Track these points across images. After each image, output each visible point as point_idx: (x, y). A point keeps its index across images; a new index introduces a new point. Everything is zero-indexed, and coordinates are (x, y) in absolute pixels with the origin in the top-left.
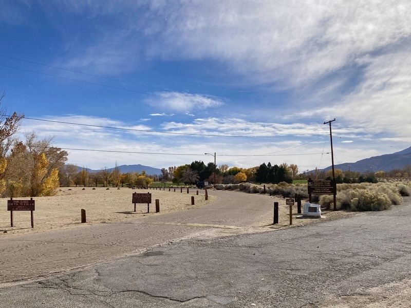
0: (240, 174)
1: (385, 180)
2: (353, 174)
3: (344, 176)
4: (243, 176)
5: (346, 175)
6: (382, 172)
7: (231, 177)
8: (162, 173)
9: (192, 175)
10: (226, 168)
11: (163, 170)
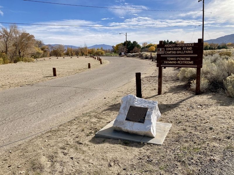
0: (151, 47)
1: (232, 48)
2: (214, 45)
3: (209, 46)
4: (153, 48)
5: (210, 46)
6: (230, 43)
7: (146, 49)
8: (112, 48)
9: (124, 49)
10: (146, 44)
11: (113, 47)
